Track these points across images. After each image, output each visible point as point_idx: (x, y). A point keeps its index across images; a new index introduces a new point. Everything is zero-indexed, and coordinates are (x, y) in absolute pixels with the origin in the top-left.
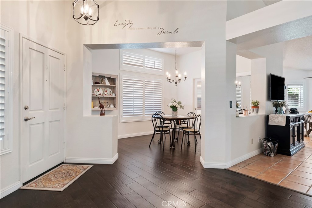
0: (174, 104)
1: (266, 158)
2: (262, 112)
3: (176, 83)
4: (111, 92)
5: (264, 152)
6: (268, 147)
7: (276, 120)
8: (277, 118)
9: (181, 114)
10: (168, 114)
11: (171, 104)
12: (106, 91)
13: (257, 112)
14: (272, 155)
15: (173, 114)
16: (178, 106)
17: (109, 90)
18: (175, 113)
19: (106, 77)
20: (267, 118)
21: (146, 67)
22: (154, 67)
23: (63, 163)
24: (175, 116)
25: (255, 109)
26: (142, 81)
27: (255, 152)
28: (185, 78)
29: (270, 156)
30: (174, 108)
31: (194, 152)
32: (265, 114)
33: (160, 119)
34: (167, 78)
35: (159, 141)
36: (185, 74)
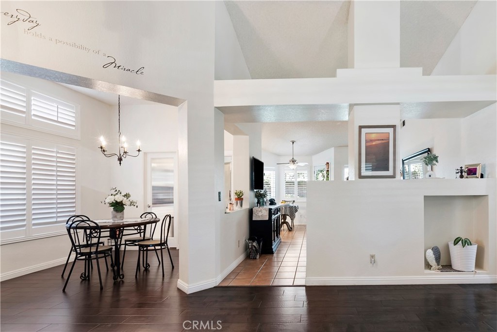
0: (119, 198)
1: (252, 261)
2: (246, 206)
3: (120, 160)
5: (250, 255)
6: (254, 248)
7: (260, 214)
8: (261, 211)
9: (131, 215)
10: (106, 218)
11: (111, 199)
13: (241, 206)
14: (258, 257)
15: (114, 217)
16: (125, 201)
18: (119, 215)
20: (251, 212)
21: (34, 115)
22: (55, 119)
24: (118, 222)
25: (238, 201)
27: (241, 258)
28: (139, 151)
29: (255, 259)
30: (118, 207)
32: (249, 207)
33: (85, 228)
34: (101, 148)
36: (139, 144)
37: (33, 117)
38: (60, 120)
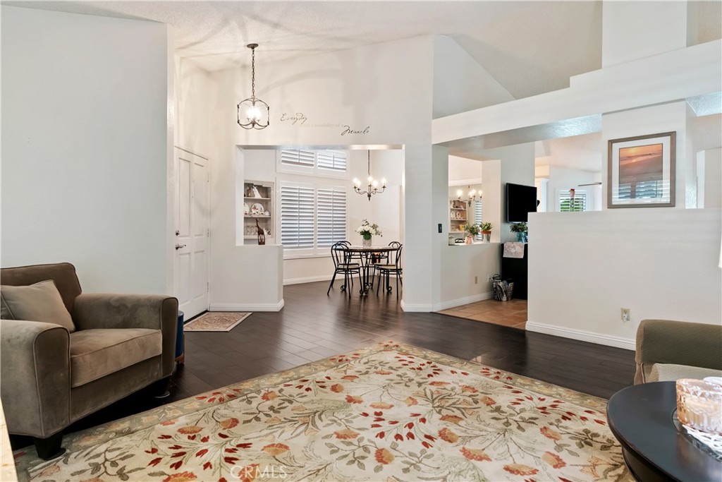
0: (367, 228)
1: (496, 302)
2: (495, 239)
3: (369, 196)
4: (263, 209)
5: (495, 295)
6: (498, 288)
7: (513, 251)
8: (514, 247)
9: (377, 243)
10: (357, 243)
11: (361, 229)
12: (255, 208)
13: (488, 239)
14: (504, 299)
15: (364, 243)
16: (372, 231)
17: (259, 206)
18: (367, 242)
19: (255, 186)
20: (502, 247)
21: (319, 166)
22: (332, 166)
23: (206, 311)
24: (367, 247)
25: (485, 235)
26: (313, 190)
27: (481, 295)
28: (384, 187)
29: (501, 300)
30: (367, 235)
31: (396, 300)
32: (499, 242)
33: (345, 251)
34: (355, 188)
35: (342, 287)
36: (384, 181)
37: (319, 168)
38: (335, 166)
